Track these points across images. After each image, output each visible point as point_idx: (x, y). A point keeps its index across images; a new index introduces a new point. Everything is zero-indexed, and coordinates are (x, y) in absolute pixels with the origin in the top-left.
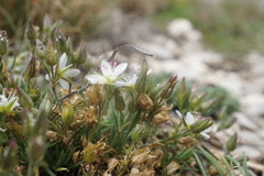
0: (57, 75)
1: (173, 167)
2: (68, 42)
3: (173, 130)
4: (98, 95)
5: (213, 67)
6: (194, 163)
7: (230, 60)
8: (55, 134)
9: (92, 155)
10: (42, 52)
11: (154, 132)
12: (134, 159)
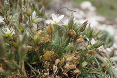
0: (32, 21)
1: (85, 64)
2: (37, 6)
3: (85, 48)
4: (51, 28)
5: (101, 23)
6: (94, 62)
7: (109, 20)
8: (31, 47)
9: (48, 56)
10: (25, 11)
11: (76, 49)
12: (67, 59)
